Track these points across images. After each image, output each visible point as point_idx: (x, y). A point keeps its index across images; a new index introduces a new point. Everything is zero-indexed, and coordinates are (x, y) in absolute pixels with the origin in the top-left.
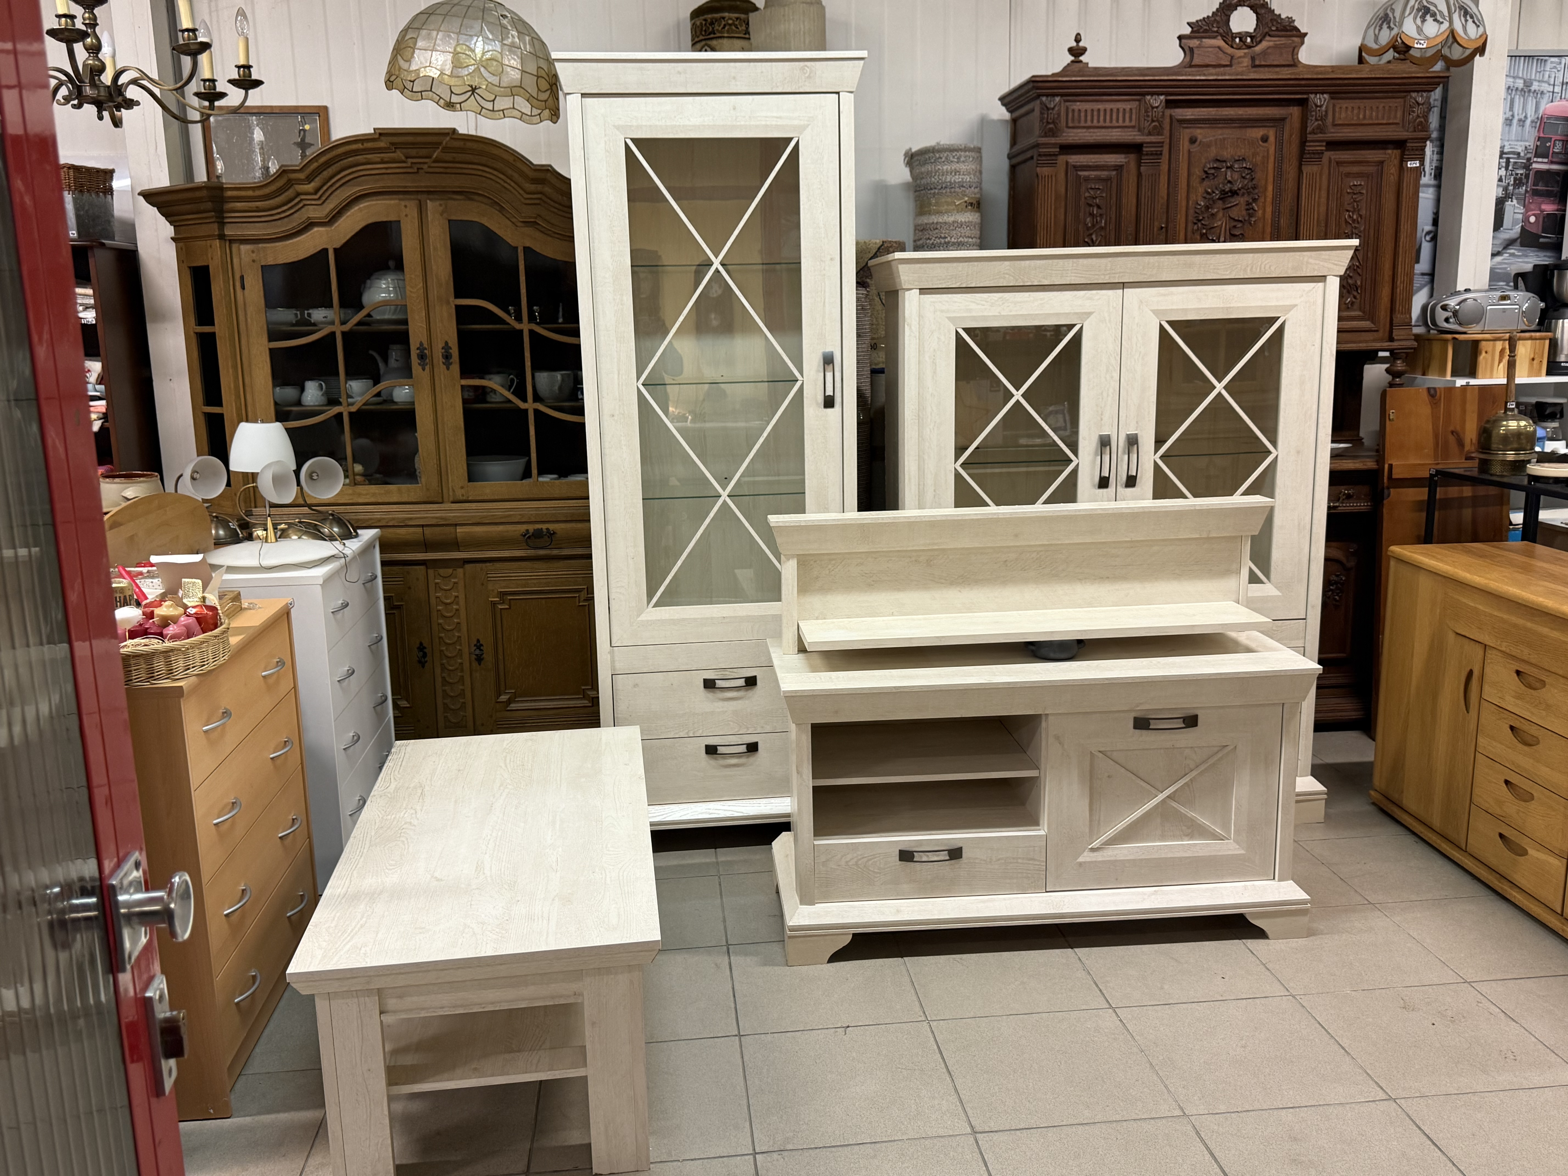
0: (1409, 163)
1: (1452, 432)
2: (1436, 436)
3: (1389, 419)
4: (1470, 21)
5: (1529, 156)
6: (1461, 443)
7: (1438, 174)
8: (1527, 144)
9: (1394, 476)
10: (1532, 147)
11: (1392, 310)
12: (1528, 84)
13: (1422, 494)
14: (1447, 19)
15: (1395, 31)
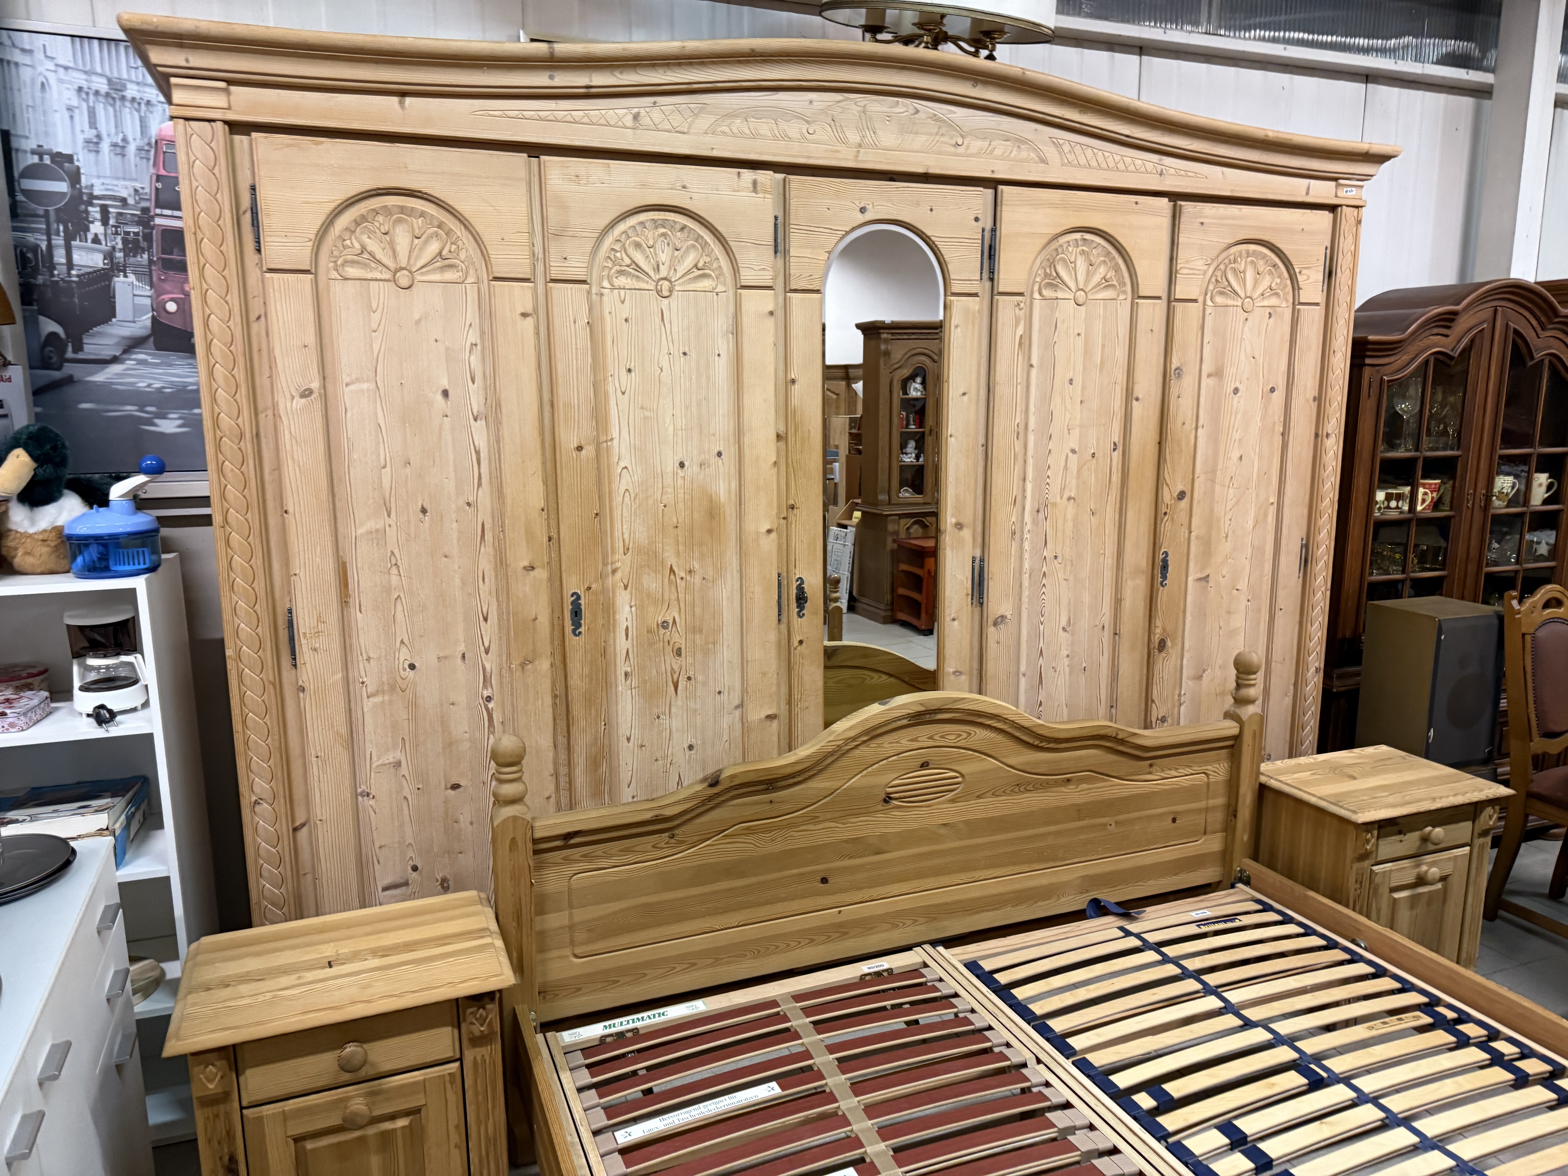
5: (144, 204)
10: (147, 190)
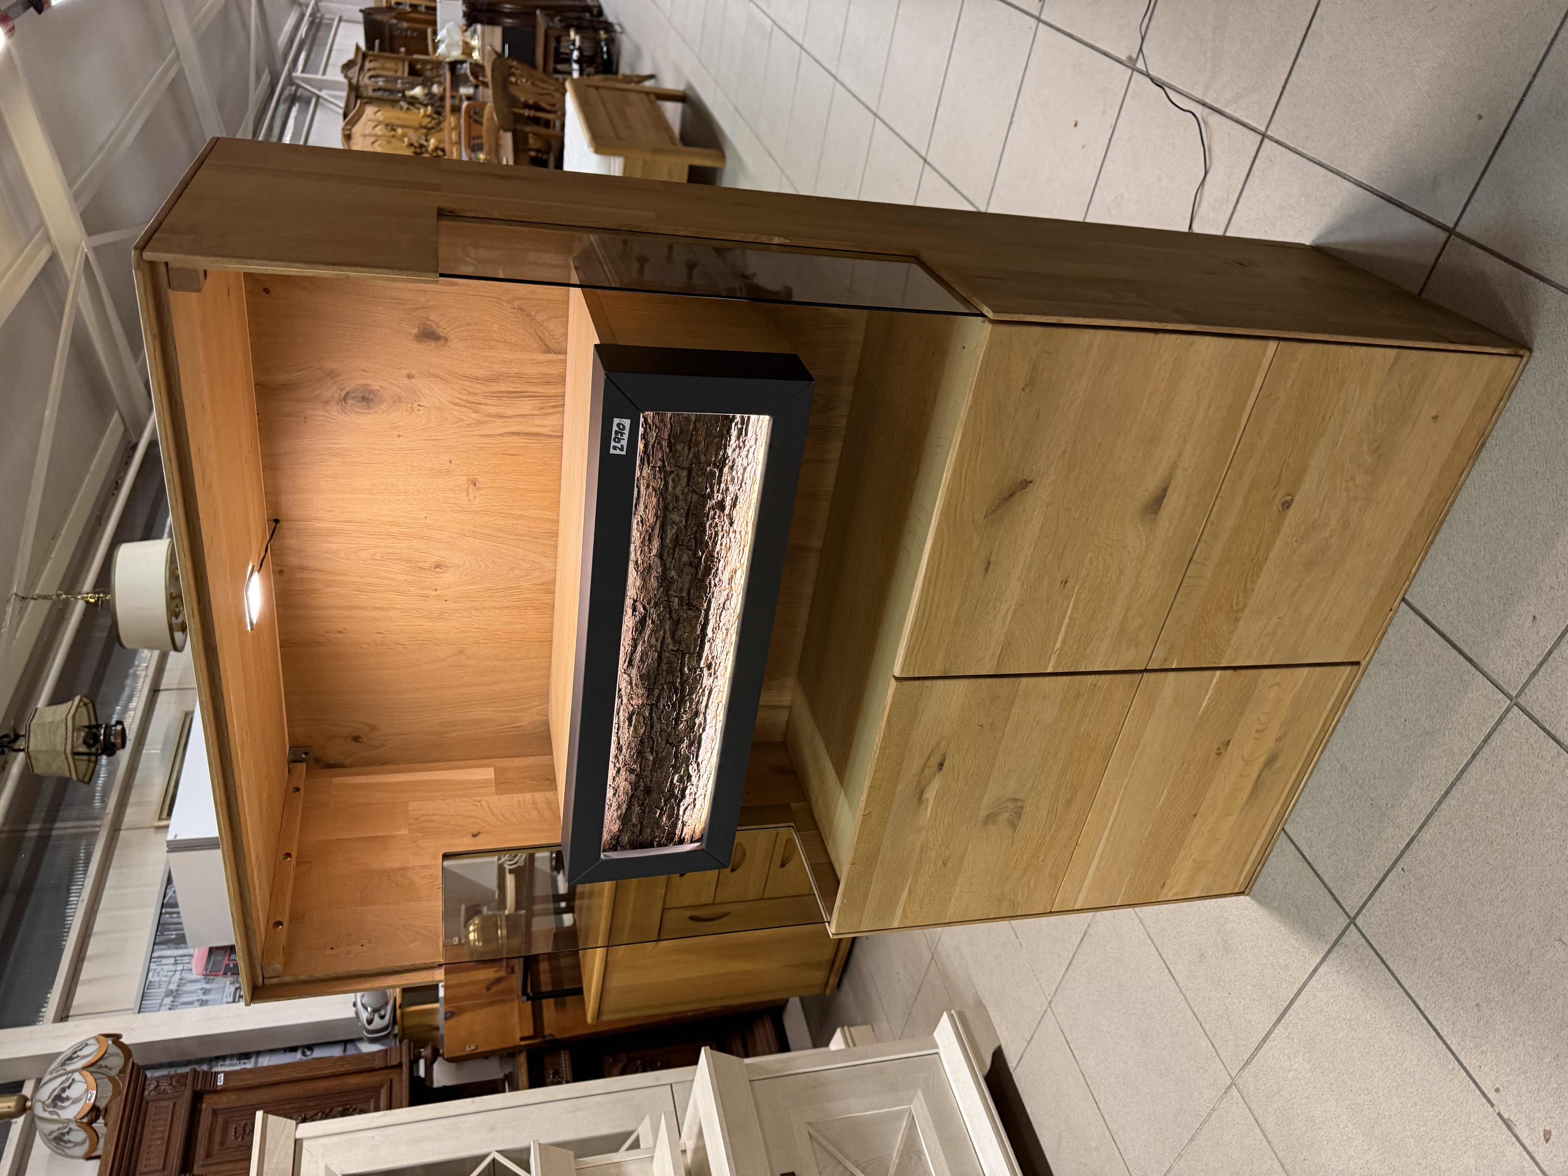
0: (219, 1084)
1: (488, 989)
2: (492, 1003)
3: (476, 1049)
4: (79, 1053)
6: (498, 981)
7: (246, 1056)
8: (228, 982)
9: (531, 1033)
11: (371, 1070)
12: (169, 993)
13: (548, 1004)
14: (70, 1075)
15: (73, 1126)
